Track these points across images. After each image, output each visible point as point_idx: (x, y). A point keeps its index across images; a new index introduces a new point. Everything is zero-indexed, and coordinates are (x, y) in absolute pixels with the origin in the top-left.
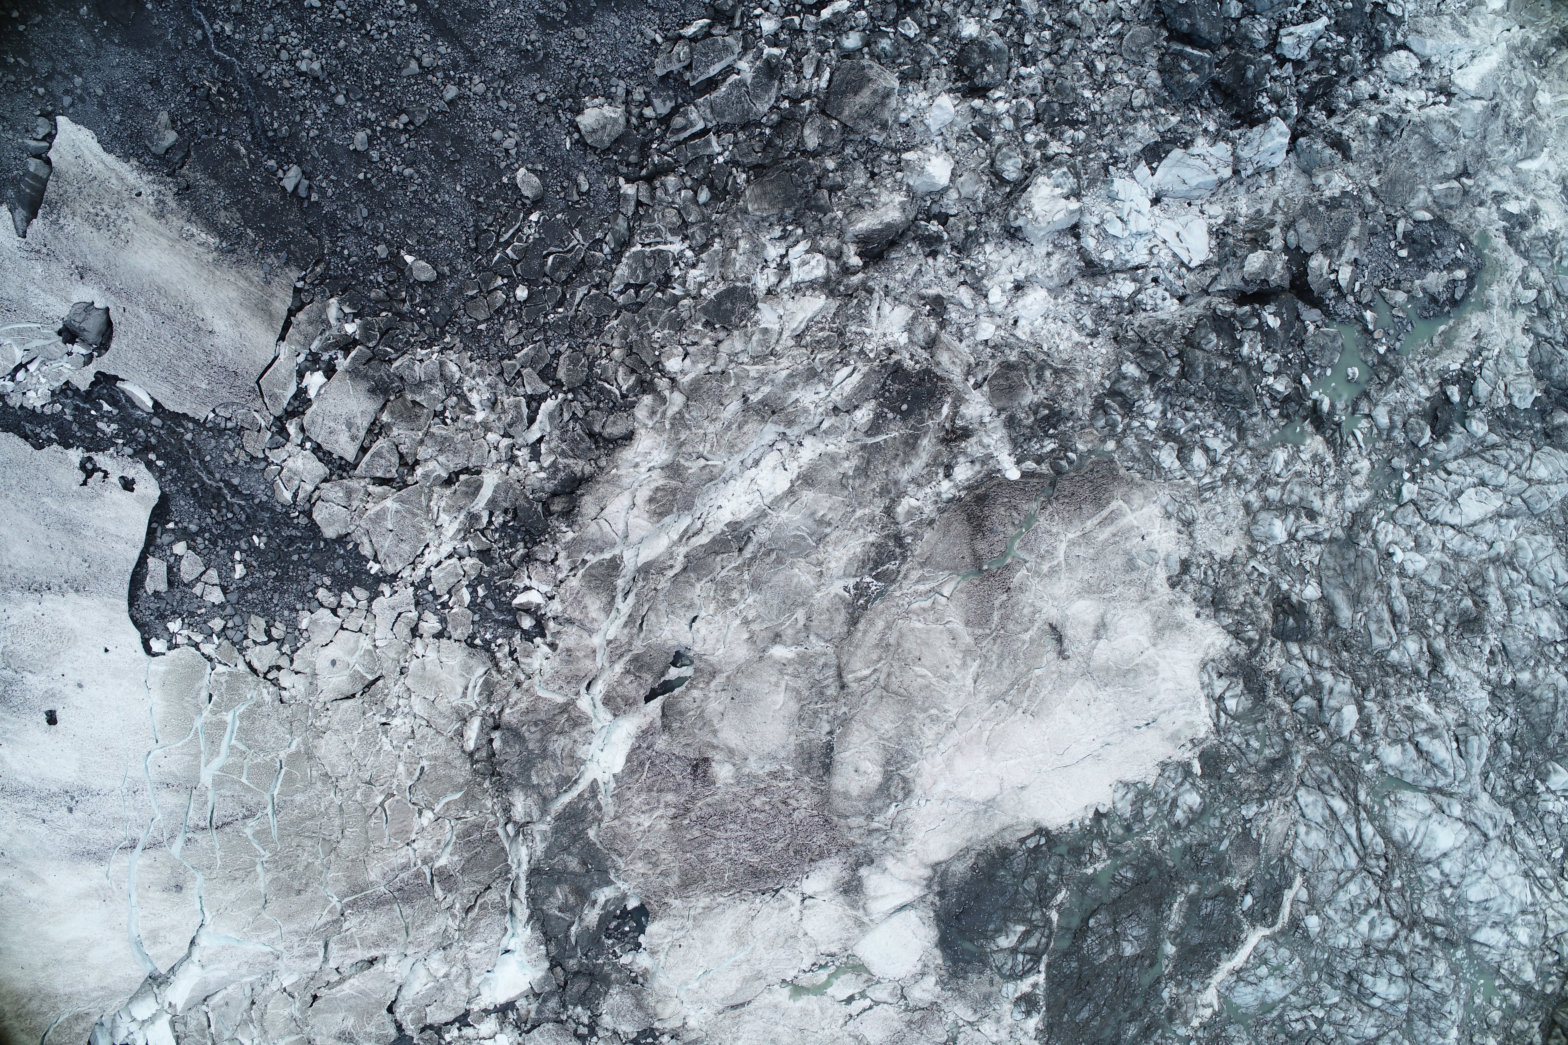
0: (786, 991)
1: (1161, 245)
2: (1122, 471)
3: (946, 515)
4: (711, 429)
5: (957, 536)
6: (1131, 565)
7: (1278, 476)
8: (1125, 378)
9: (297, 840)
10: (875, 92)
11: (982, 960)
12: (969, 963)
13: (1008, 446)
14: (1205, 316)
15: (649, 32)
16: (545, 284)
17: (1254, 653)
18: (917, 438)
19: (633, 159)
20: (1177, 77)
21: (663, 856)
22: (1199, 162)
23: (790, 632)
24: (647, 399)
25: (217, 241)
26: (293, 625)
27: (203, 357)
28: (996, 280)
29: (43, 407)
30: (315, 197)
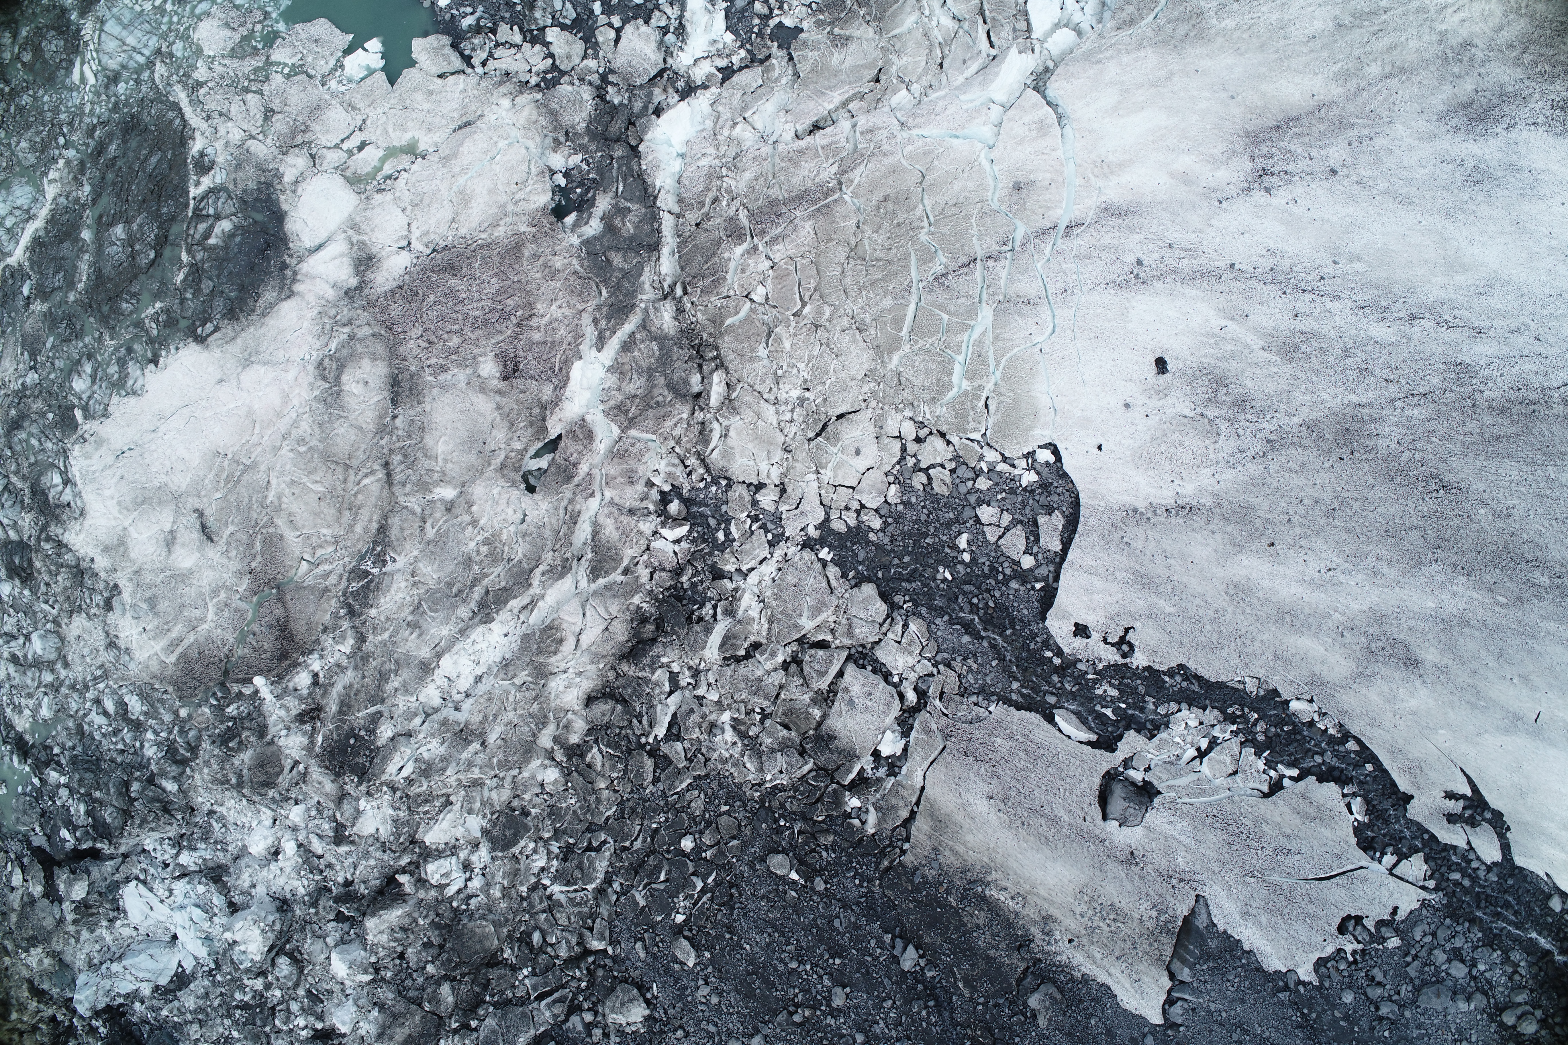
0: (422, 147)
1: (163, 899)
2: (170, 689)
3: (313, 639)
4: (511, 715)
5: (299, 619)
6: (152, 602)
7: (46, 694)
8: (174, 778)
9: (890, 256)
10: (390, 1038)
11: (246, 204)
12: (256, 200)
13: (265, 708)
14: (117, 836)
16: (668, 851)
17: (44, 528)
18: (340, 712)
19: (600, 973)
21: (539, 275)
22: (141, 975)
23: (438, 515)
24: (574, 739)
25: (987, 893)
26: (905, 487)
27: (1000, 771)
28: (292, 862)
29: (1179, 710)
30: (888, 938)
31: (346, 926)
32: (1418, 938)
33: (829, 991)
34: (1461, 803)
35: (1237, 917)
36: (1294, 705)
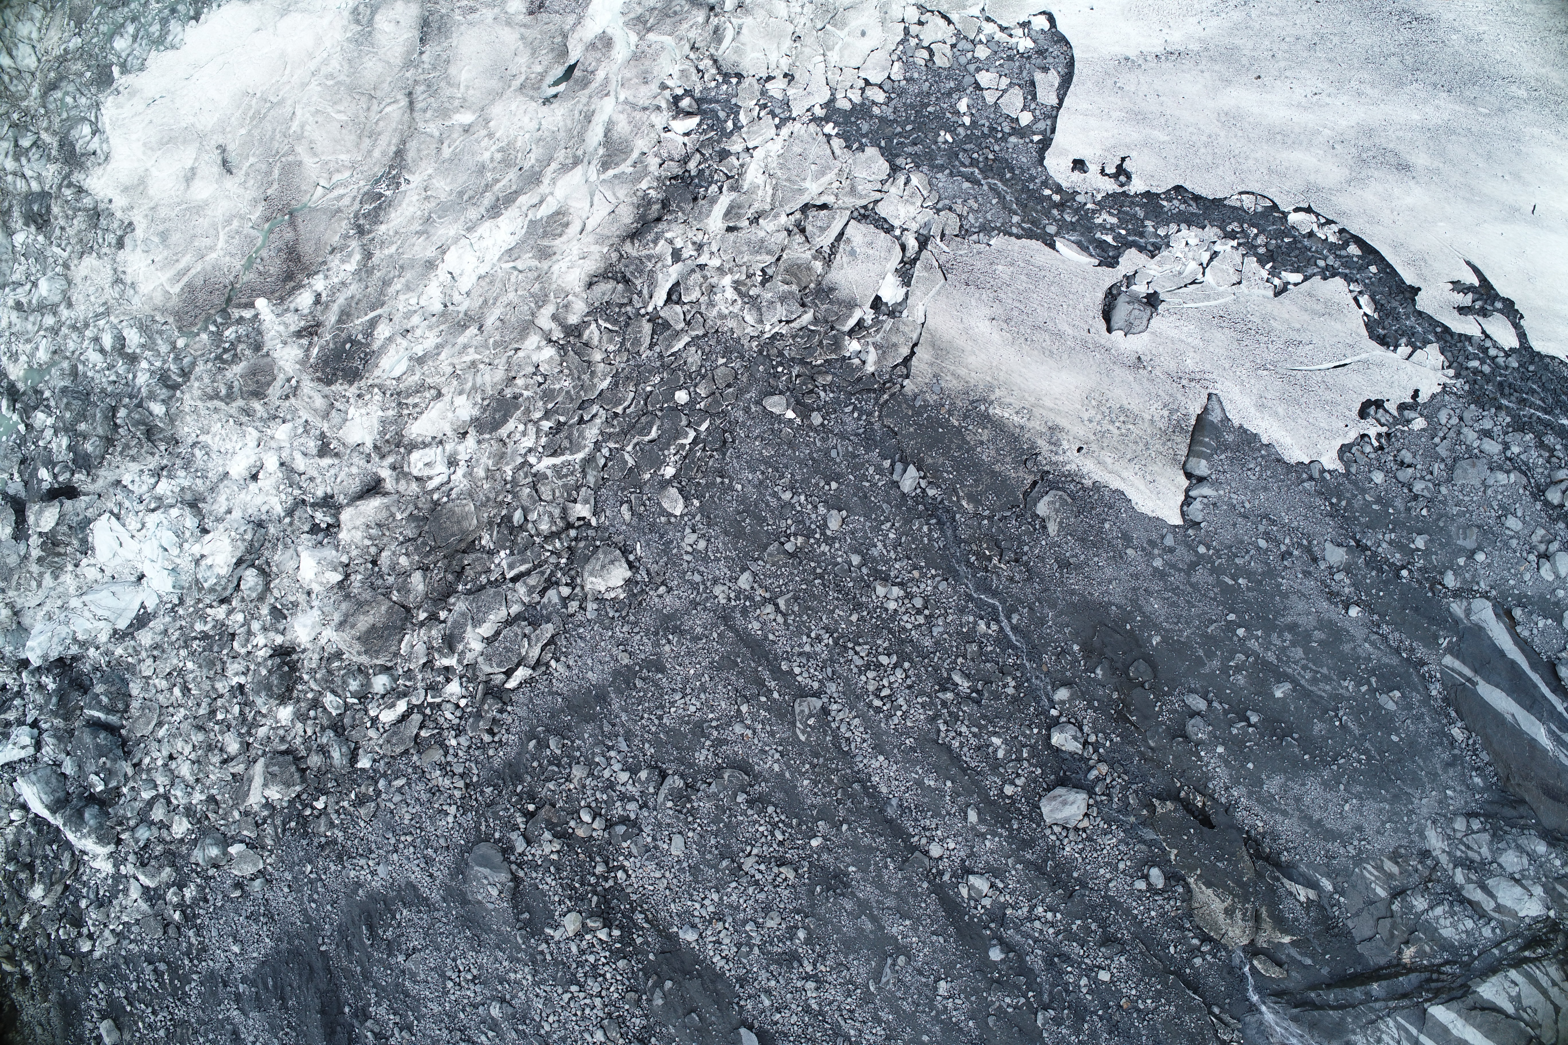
1: (135, 533)
2: (171, 320)
3: (320, 260)
4: (511, 296)
5: (308, 240)
6: (164, 235)
7: (45, 337)
8: (163, 400)
10: (353, 626)
13: (263, 327)
14: (96, 467)
15: (561, 668)
16: (661, 410)
17: (67, 176)
18: (339, 321)
19: (582, 544)
20: (113, 689)
22: (99, 612)
23: (455, 136)
24: (573, 319)
25: (991, 411)
26: (908, 65)
27: (1002, 296)
28: (272, 480)
29: (1179, 231)
30: (887, 463)
31: (320, 536)
32: (1443, 421)
33: (825, 519)
34: (1470, 296)
35: (1252, 410)
36: (1293, 218)
